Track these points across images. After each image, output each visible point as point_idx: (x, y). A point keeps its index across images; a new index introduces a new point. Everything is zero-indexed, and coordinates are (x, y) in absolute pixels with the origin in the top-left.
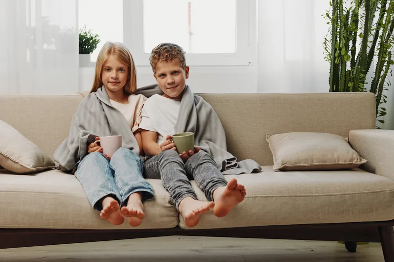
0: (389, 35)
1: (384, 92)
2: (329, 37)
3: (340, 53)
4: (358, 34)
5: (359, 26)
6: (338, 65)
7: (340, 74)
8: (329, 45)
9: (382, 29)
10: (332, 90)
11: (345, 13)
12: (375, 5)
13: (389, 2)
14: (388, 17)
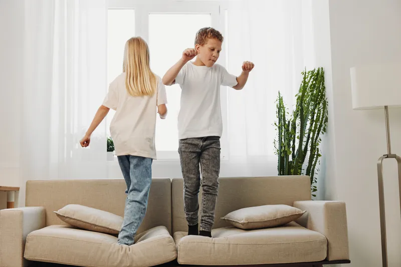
0: (317, 138)
1: (315, 176)
2: (277, 139)
3: (284, 149)
4: (296, 136)
5: (297, 131)
6: (283, 158)
7: (285, 163)
8: (277, 143)
9: (312, 133)
10: (280, 174)
11: (287, 123)
12: (307, 117)
13: (316, 115)
14: (316, 125)
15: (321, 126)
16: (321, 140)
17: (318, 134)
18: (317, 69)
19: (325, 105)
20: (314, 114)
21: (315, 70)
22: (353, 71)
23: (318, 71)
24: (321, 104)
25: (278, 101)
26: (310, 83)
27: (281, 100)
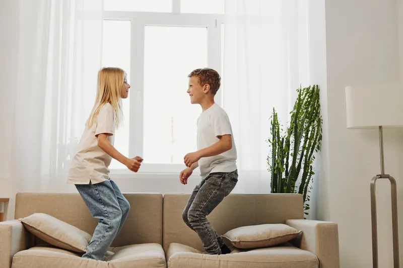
0: (310, 155)
1: (308, 194)
2: (271, 156)
3: (278, 166)
4: (290, 153)
5: (291, 148)
6: (277, 174)
7: (278, 180)
8: (271, 160)
9: (306, 151)
10: (273, 192)
11: (281, 140)
12: (301, 134)
13: (310, 133)
14: (310, 143)
15: (315, 144)
16: (314, 158)
17: (312, 152)
18: (312, 86)
19: (320, 123)
20: (308, 131)
21: (310, 87)
22: (348, 90)
23: (314, 88)
24: (315, 122)
25: (273, 117)
26: (305, 100)
27: (275, 116)
